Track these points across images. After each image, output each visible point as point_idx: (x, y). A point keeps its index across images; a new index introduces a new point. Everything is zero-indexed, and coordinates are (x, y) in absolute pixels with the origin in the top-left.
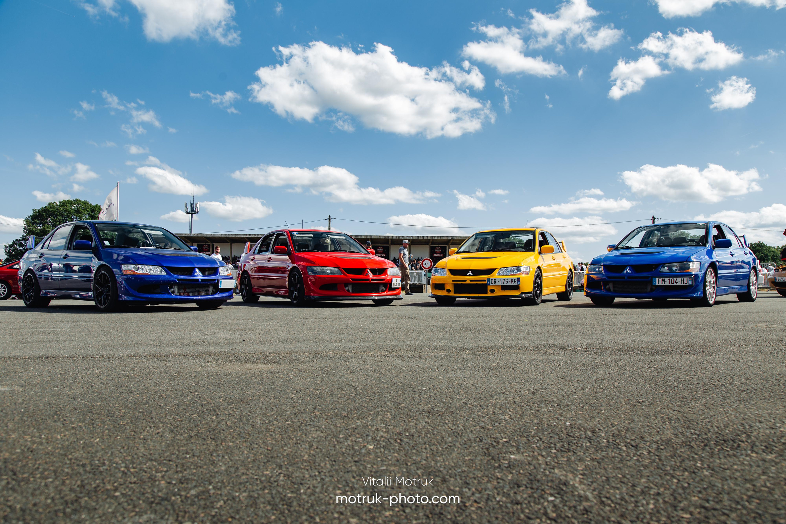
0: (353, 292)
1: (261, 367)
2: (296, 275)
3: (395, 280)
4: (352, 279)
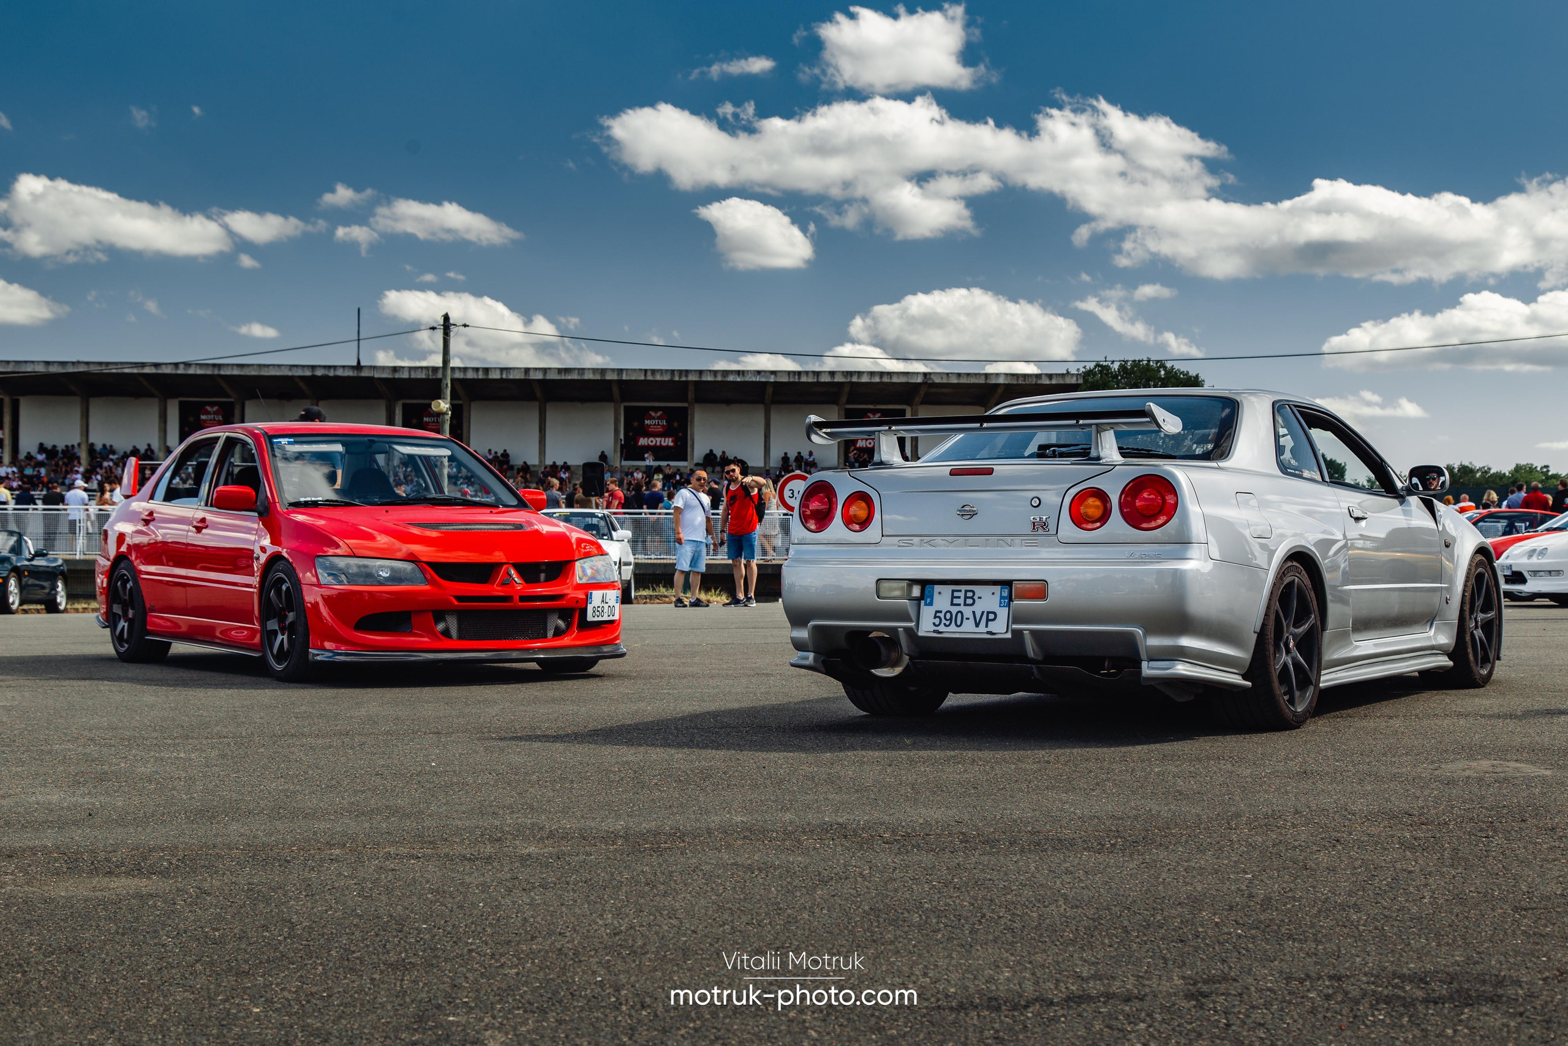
0: (460, 637)
1: (123, 885)
2: (282, 581)
3: (597, 595)
4: (459, 598)
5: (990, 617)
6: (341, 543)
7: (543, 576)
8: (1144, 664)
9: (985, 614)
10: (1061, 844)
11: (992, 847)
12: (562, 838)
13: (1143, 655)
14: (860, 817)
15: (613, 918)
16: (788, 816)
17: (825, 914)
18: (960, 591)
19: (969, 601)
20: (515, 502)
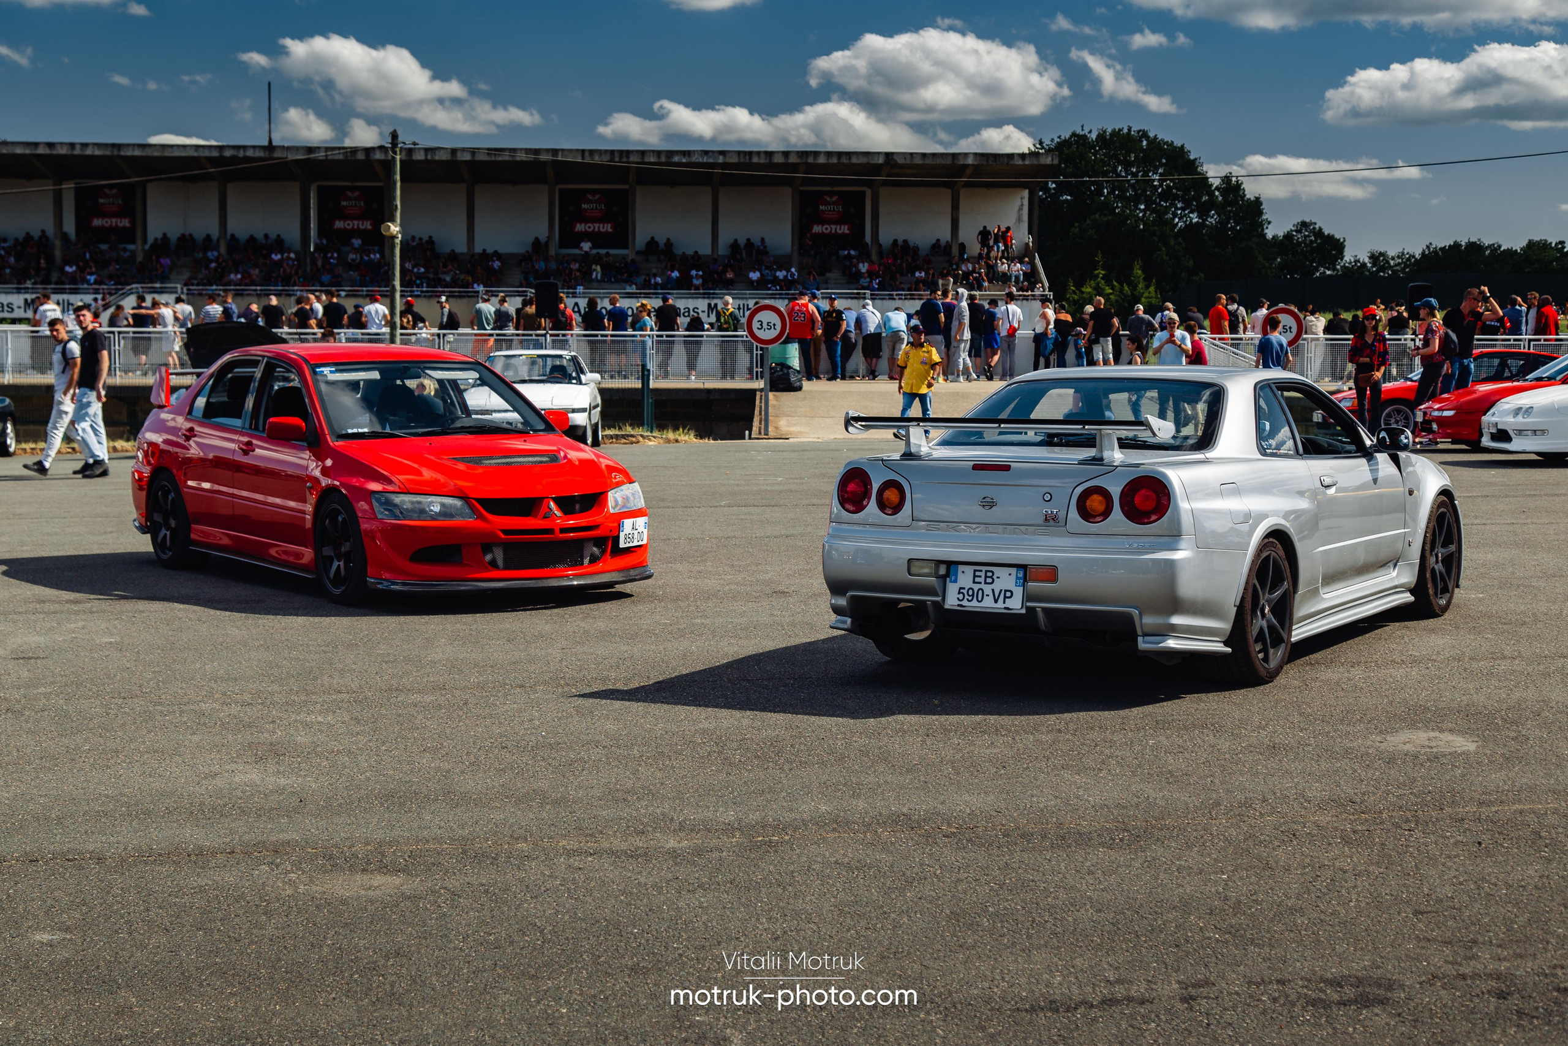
0: (506, 567)
3: (628, 523)
4: (505, 531)
5: (1008, 594)
6: (393, 479)
7: (577, 506)
8: (1140, 639)
9: (1003, 592)
10: (1083, 839)
11: (1028, 842)
12: (692, 830)
13: (1139, 632)
14: (920, 804)
15: (768, 922)
16: (861, 804)
17: (919, 919)
18: (981, 571)
19: (989, 580)
20: (542, 427)
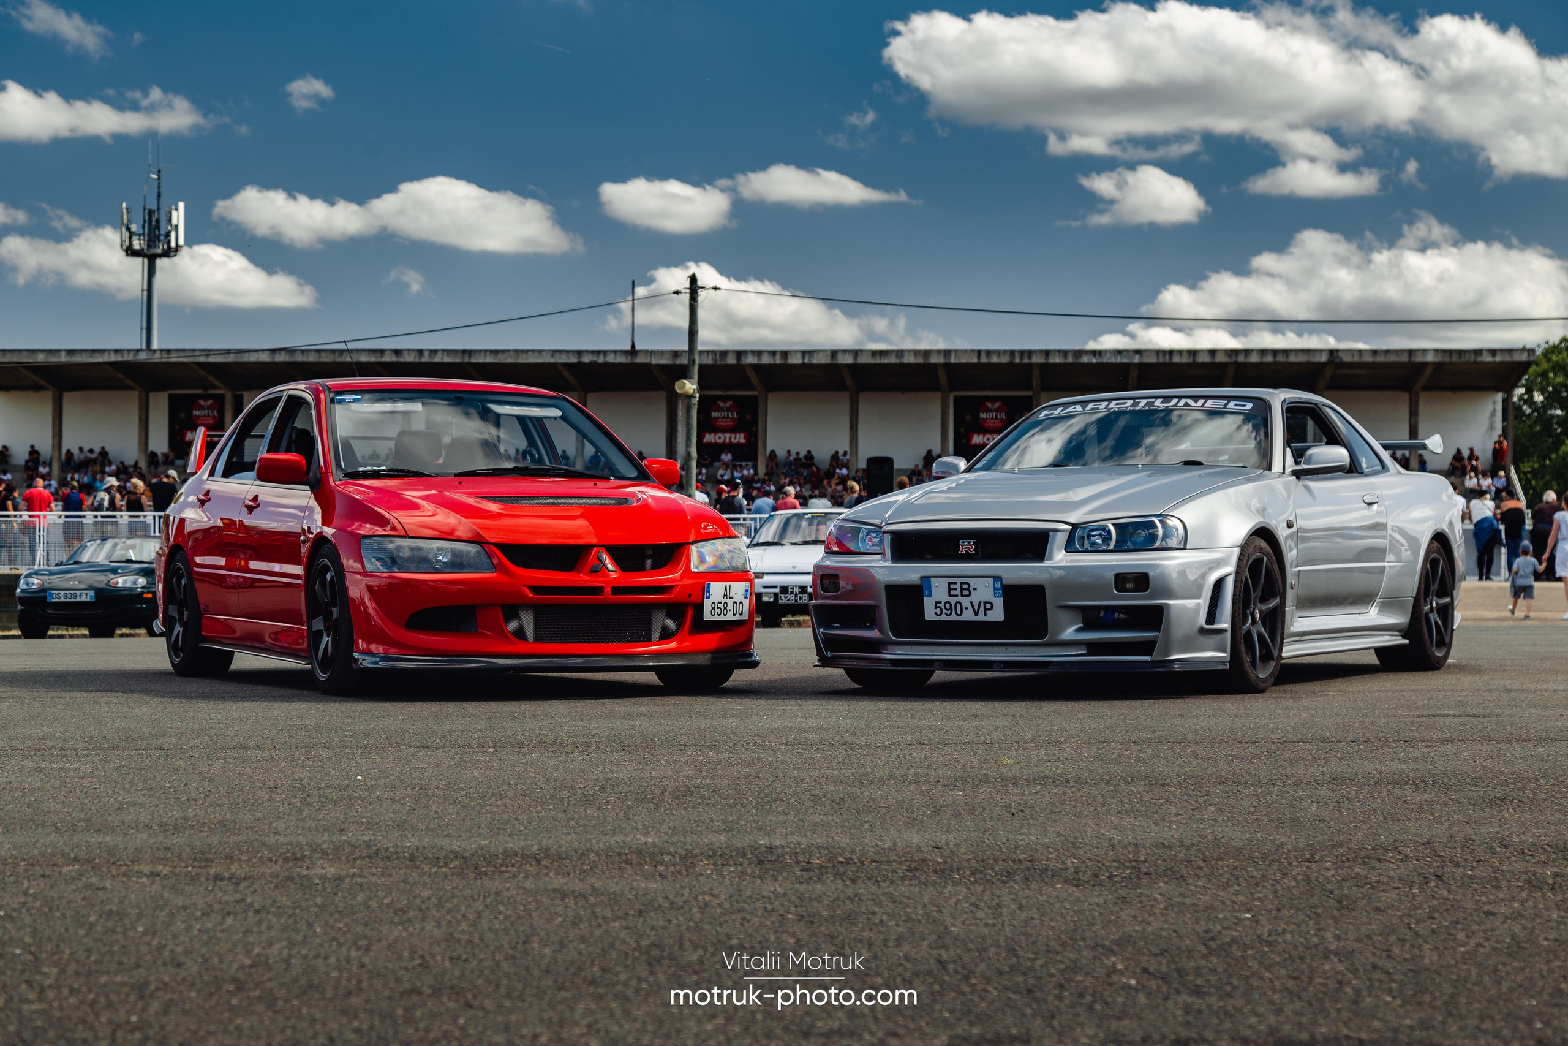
0: (538, 639)
2: (326, 569)
3: (717, 589)
4: (534, 589)
7: (649, 563)
20: (634, 474)
